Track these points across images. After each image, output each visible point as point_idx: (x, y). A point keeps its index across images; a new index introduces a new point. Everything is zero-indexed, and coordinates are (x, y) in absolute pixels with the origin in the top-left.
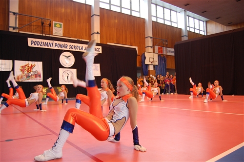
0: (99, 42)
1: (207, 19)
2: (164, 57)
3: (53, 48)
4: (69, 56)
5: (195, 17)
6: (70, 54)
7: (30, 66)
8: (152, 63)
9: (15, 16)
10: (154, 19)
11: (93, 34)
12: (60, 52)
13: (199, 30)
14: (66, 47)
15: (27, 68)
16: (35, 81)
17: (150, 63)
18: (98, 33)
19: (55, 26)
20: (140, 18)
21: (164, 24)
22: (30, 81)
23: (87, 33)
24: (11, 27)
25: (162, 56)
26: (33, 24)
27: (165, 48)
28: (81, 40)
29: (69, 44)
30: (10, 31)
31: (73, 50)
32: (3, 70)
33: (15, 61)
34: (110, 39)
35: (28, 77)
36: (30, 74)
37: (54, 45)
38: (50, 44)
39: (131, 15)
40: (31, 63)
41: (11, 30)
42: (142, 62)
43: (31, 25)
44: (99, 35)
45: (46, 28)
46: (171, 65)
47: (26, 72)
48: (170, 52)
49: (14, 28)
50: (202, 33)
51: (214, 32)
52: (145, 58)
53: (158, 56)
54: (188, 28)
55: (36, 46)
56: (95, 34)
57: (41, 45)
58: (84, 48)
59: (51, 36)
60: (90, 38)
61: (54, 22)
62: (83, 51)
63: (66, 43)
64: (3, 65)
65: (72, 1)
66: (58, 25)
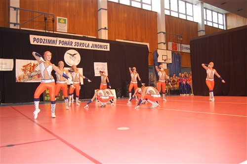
0: (107, 39)
1: (226, 12)
2: (178, 54)
3: (58, 45)
4: (75, 54)
5: (213, 9)
7: (32, 65)
8: (165, 61)
9: (16, 11)
10: (167, 13)
11: (100, 29)
12: (64, 50)
13: (218, 24)
14: (71, 44)
15: (29, 67)
16: (38, 81)
17: (163, 61)
18: (105, 28)
19: (59, 22)
20: (151, 11)
21: (179, 18)
22: (32, 81)
23: (94, 29)
24: (12, 23)
25: (176, 53)
27: (179, 44)
28: (87, 36)
29: (74, 41)
31: (79, 47)
32: (3, 70)
33: (17, 60)
34: (119, 35)
35: (30, 77)
36: (33, 74)
37: (58, 42)
38: (54, 42)
39: (141, 9)
40: (33, 62)
41: (12, 26)
42: (154, 60)
43: (34, 21)
44: (107, 31)
45: (49, 23)
46: (186, 62)
47: (28, 72)
48: (186, 49)
49: (15, 24)
50: (221, 27)
51: (235, 26)
52: (158, 56)
53: (172, 53)
54: (205, 22)
55: (39, 44)
56: (102, 30)
57: (44, 43)
58: (90, 45)
59: (55, 32)
60: (97, 34)
61: (58, 17)
62: (90, 48)
63: (71, 40)
64: (4, 65)
66: (62, 21)
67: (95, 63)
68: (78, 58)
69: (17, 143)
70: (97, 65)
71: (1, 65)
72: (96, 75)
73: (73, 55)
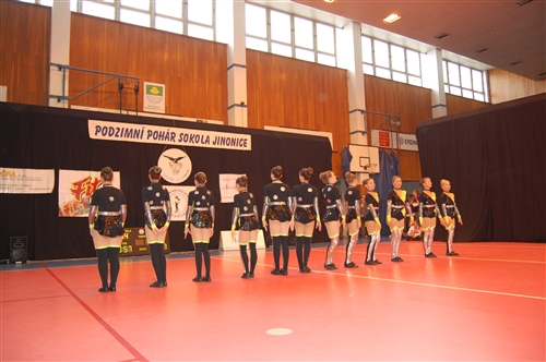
0: (246, 126)
2: (393, 154)
3: (144, 140)
4: (180, 158)
6: (180, 153)
7: (93, 181)
8: (365, 168)
9: (61, 73)
11: (232, 106)
12: (159, 149)
13: (472, 91)
14: (173, 138)
15: (86, 186)
17: (362, 170)
18: (242, 105)
19: (148, 93)
20: (335, 68)
21: (391, 80)
23: (220, 105)
24: (53, 97)
26: (99, 88)
27: (395, 134)
28: (204, 121)
29: (178, 131)
30: (51, 105)
31: (188, 144)
33: (61, 172)
34: (270, 118)
37: (145, 134)
38: (137, 133)
39: (316, 64)
40: (94, 175)
41: (53, 103)
42: (343, 167)
43: (97, 92)
44: (245, 109)
45: (129, 96)
46: (410, 172)
47: (84, 196)
48: (407, 142)
49: (59, 99)
52: (350, 157)
53: (380, 153)
54: (446, 87)
55: (107, 138)
56: (236, 107)
57: (117, 136)
58: (212, 139)
59: (139, 114)
60: (225, 117)
61: (146, 83)
62: (211, 145)
63: (172, 130)
64: (35, 181)
65: (185, 37)
66: (154, 91)
67: (221, 176)
68: (186, 165)
70: (225, 180)
71: (28, 183)
72: (223, 201)
73: (176, 160)
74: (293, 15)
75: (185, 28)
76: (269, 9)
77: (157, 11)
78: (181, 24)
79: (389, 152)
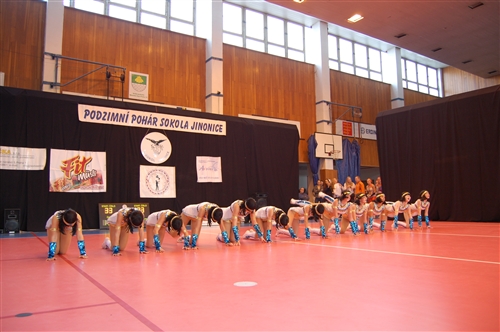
0: (221, 113)
1: (443, 65)
2: (355, 143)
3: (129, 124)
4: (161, 141)
5: (418, 61)
6: (161, 136)
7: (81, 160)
8: (330, 154)
9: (54, 62)
11: (209, 95)
12: (142, 133)
14: (155, 122)
15: (75, 165)
16: (90, 191)
17: (327, 156)
18: (219, 94)
19: (134, 81)
20: (304, 63)
21: (354, 75)
22: (80, 190)
23: (198, 94)
24: (46, 83)
26: (89, 76)
27: (357, 124)
28: (188, 109)
29: (160, 116)
30: (44, 90)
31: (169, 128)
32: (26, 169)
33: (52, 150)
34: (243, 107)
35: (77, 182)
36: (81, 177)
37: (130, 118)
38: (122, 117)
39: (286, 59)
40: (82, 154)
41: (46, 88)
42: (309, 153)
43: (87, 80)
44: (222, 98)
45: (115, 84)
46: (371, 159)
47: (73, 173)
48: (368, 132)
49: (52, 85)
51: (459, 91)
52: (316, 144)
53: (343, 141)
54: (404, 82)
55: (95, 121)
56: (213, 96)
57: (104, 119)
58: (190, 125)
59: (125, 100)
60: (203, 104)
61: (131, 73)
62: (189, 130)
63: (154, 115)
64: (28, 159)
65: (168, 31)
66: (138, 80)
67: (198, 158)
68: (166, 149)
69: (38, 310)
70: (201, 162)
71: (22, 160)
72: (199, 181)
73: (158, 143)
74: (266, 14)
75: (168, 24)
76: (244, 8)
77: (143, 8)
78: (164, 20)
79: (351, 141)
